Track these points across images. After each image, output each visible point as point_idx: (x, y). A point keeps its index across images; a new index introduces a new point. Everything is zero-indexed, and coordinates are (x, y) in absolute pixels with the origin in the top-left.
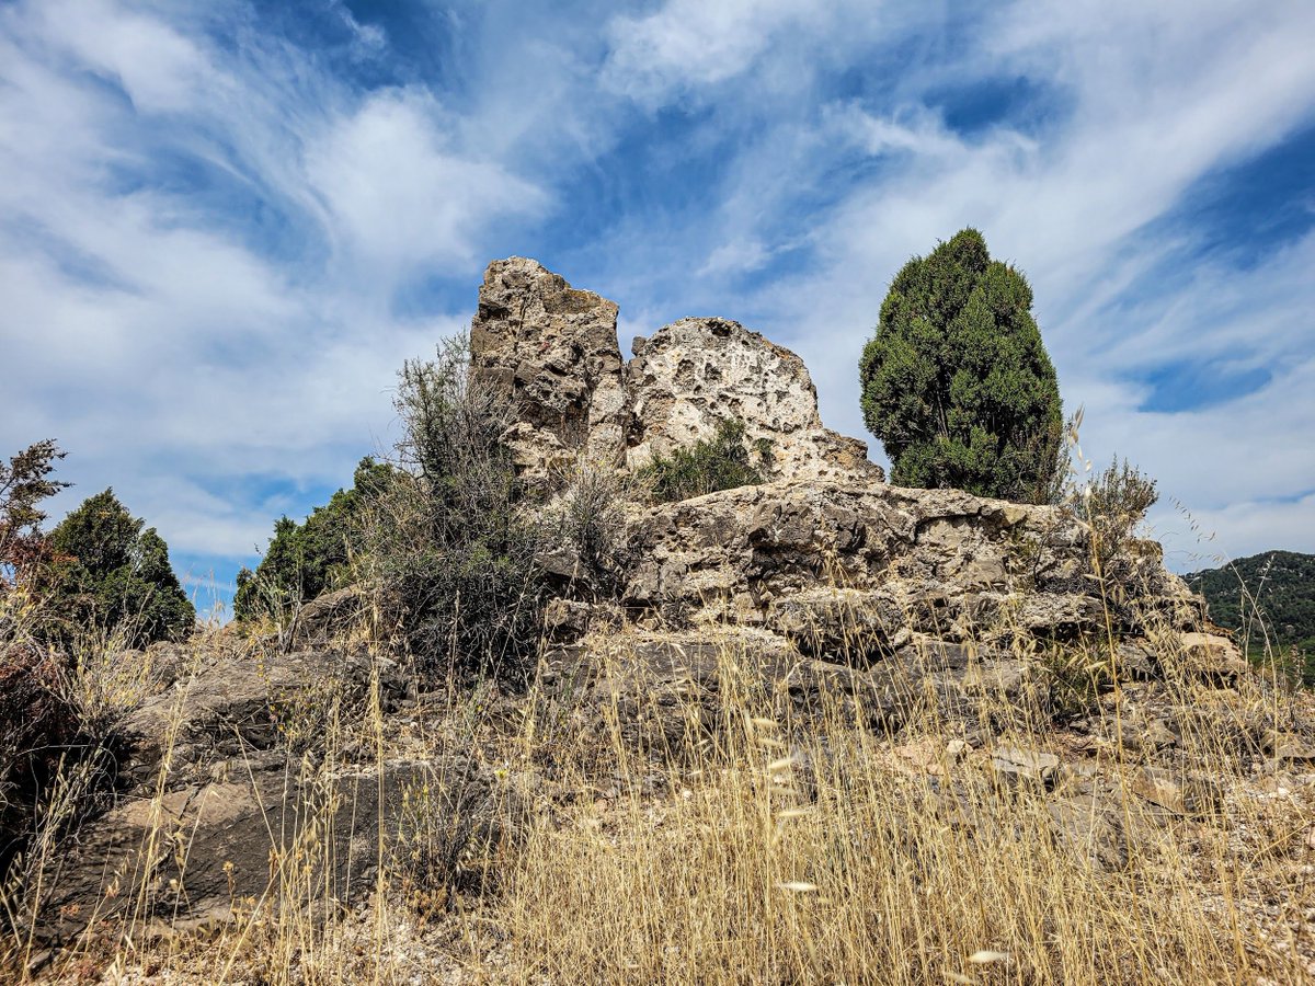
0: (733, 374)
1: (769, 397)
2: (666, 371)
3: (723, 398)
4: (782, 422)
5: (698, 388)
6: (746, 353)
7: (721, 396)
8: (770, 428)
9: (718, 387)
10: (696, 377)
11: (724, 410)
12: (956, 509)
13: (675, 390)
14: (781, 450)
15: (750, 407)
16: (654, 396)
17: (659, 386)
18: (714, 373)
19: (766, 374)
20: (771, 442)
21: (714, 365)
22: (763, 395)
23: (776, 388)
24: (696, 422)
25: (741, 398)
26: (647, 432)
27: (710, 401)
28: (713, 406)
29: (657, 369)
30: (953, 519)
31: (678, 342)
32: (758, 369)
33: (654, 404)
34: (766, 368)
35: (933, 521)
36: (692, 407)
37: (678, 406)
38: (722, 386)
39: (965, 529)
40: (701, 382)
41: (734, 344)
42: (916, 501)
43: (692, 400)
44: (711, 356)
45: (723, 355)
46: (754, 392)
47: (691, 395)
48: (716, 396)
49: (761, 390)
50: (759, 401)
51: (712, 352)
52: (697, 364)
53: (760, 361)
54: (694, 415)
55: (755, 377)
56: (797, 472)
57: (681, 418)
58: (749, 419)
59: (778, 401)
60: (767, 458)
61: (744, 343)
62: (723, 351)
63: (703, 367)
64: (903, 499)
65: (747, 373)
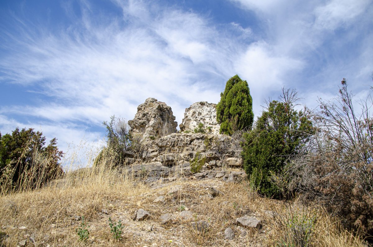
0: (204, 113)
1: (212, 117)
2: (190, 114)
3: (202, 119)
4: (214, 122)
5: (196, 117)
6: (207, 108)
7: (201, 118)
8: (211, 124)
9: (201, 116)
10: (196, 115)
11: (202, 121)
12: (198, 137)
13: (191, 118)
14: (214, 129)
15: (207, 120)
16: (187, 120)
17: (188, 118)
18: (200, 114)
19: (212, 112)
20: (212, 127)
21: (200, 112)
22: (210, 117)
23: (213, 115)
24: (195, 125)
25: (205, 118)
26: (186, 128)
27: (198, 120)
28: (199, 121)
29: (188, 114)
30: (198, 139)
31: (193, 108)
32: (210, 112)
33: (187, 122)
34: (211, 111)
35: (194, 139)
36: (195, 121)
37: (192, 122)
38: (202, 116)
39: (200, 141)
40: (197, 116)
41: (205, 107)
42: (191, 136)
43: (195, 120)
44: (199, 110)
45: (202, 109)
46: (208, 116)
47: (195, 119)
48: (200, 119)
49: (210, 116)
50: (209, 118)
51: (200, 109)
52: (197, 112)
53: (210, 109)
54: (195, 123)
55: (209, 113)
56: (217, 133)
57: (192, 124)
58: (207, 123)
59: (214, 118)
60: (210, 130)
61: (207, 106)
62: (202, 108)
63: (198, 113)
64: (189, 136)
65: (207, 113)
